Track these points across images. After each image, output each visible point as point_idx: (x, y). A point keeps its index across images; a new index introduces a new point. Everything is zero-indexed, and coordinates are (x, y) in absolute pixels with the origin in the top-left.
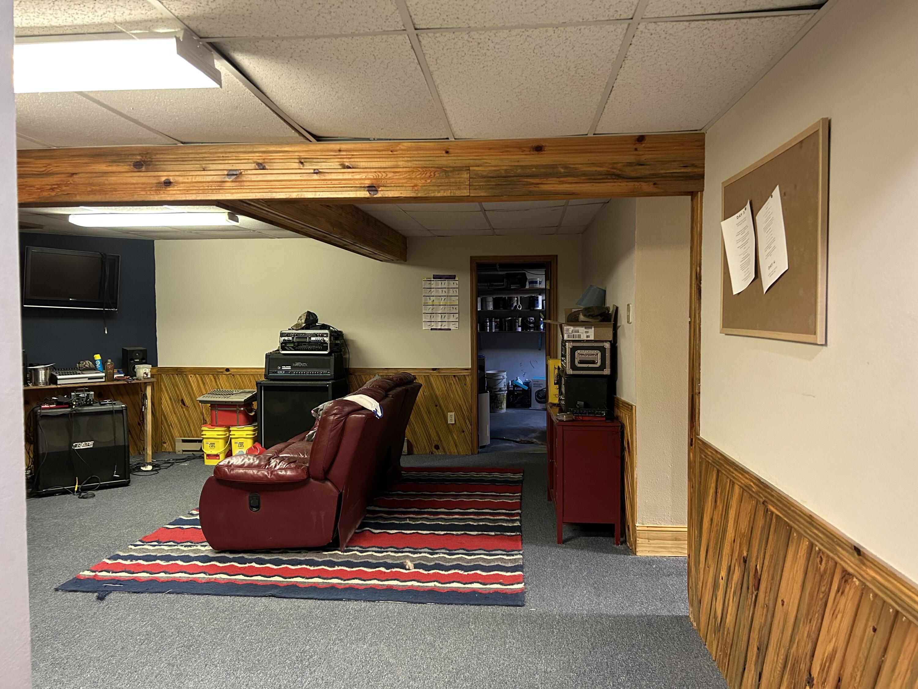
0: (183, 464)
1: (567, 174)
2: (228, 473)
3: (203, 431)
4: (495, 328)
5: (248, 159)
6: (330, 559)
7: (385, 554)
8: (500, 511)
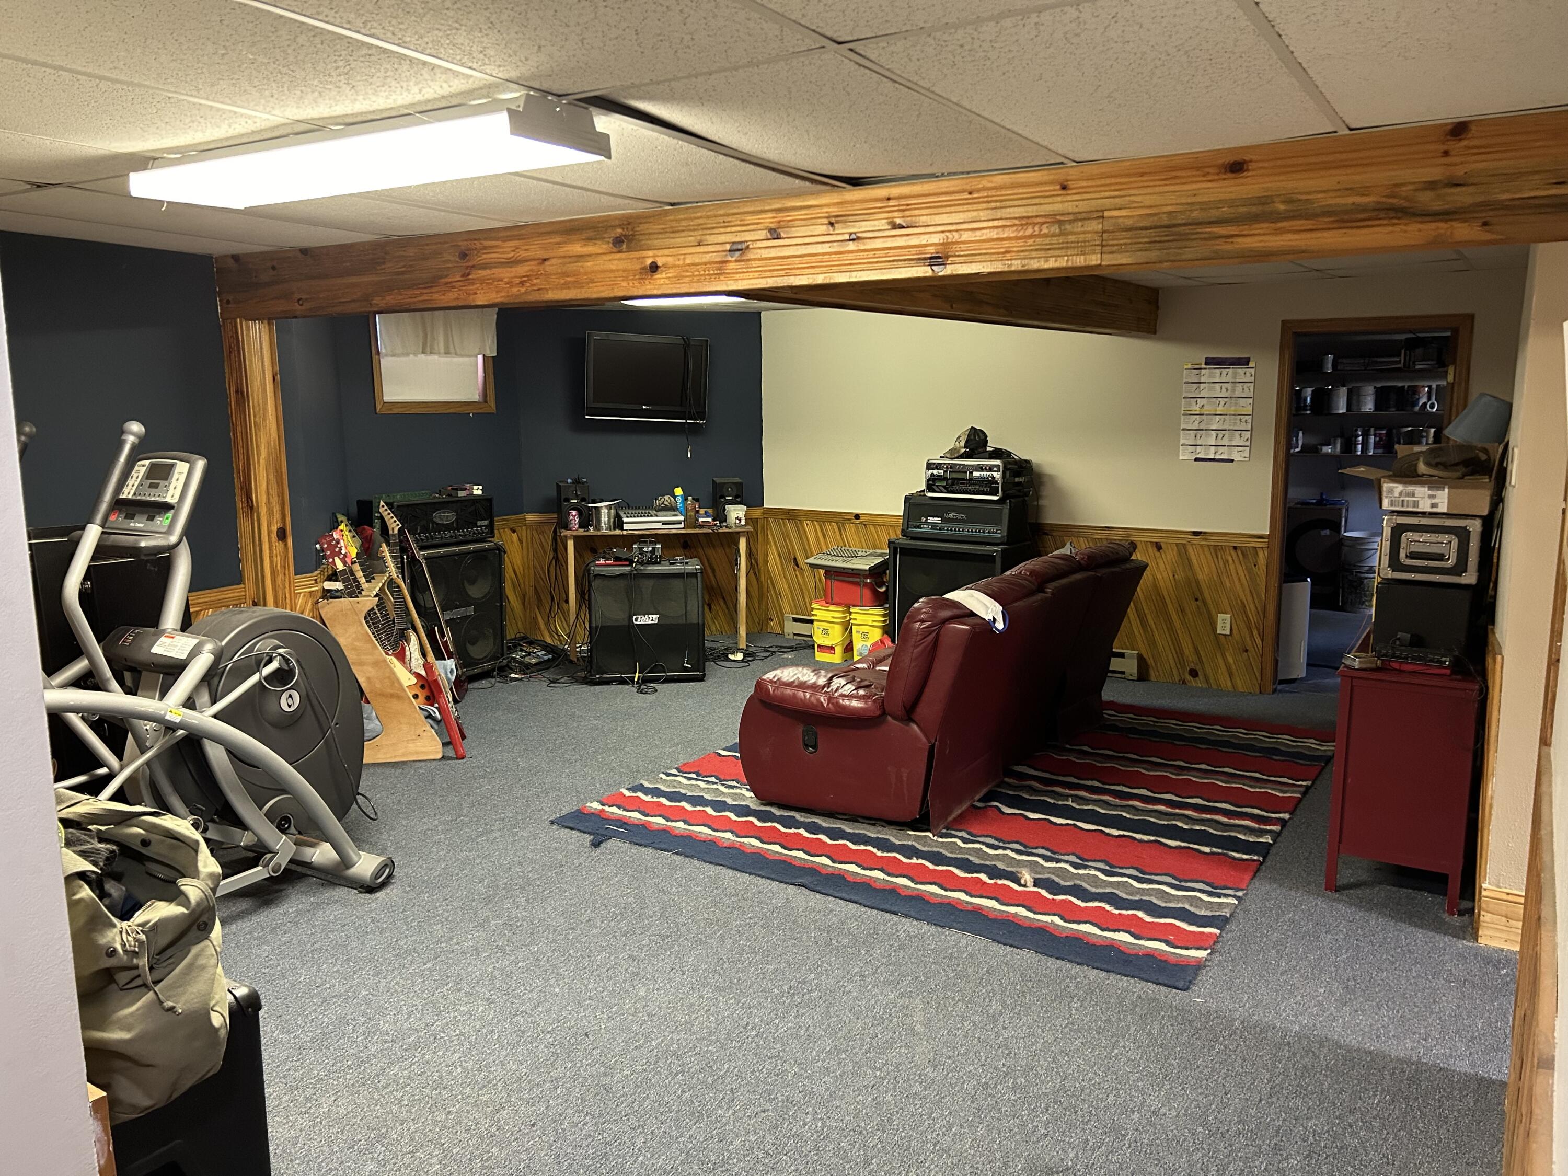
0: (785, 656)
1: (1291, 214)
2: (771, 691)
3: (813, 609)
4: (1375, 448)
5: (758, 224)
6: (914, 843)
7: (1000, 851)
8: (1249, 810)
